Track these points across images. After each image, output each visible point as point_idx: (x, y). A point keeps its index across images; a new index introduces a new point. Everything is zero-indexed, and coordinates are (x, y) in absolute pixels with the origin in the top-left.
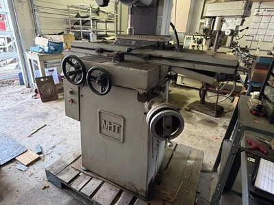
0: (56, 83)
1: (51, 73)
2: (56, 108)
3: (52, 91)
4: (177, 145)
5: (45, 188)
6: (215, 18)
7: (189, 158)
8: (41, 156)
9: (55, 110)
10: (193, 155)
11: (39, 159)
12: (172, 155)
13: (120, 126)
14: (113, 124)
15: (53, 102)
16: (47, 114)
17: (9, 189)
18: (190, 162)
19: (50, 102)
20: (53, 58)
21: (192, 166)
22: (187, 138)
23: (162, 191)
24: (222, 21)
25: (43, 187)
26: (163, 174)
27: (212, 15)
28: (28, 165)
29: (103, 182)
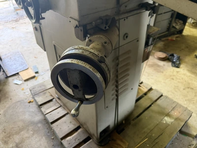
4: (162, 95)
5: (30, 102)
7: (168, 115)
8: (36, 75)
10: (175, 114)
11: (34, 77)
12: (150, 106)
17: (6, 96)
18: (167, 120)
21: (167, 125)
22: (182, 89)
23: (119, 142)
25: (29, 101)
26: (130, 123)
28: (25, 81)
29: (67, 114)
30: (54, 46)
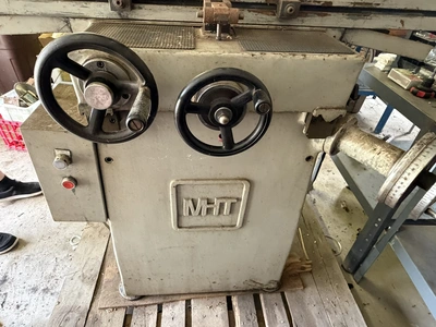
13: (239, 200)
14: (218, 202)
29: (188, 302)
30: (177, 187)
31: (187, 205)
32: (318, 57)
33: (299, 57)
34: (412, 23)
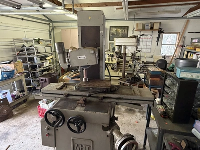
0: (10, 103)
1: (5, 95)
2: (15, 126)
3: (8, 111)
6: (121, 46)
9: (15, 128)
13: (90, 146)
14: (84, 147)
15: (10, 120)
16: (7, 134)
19: (7, 121)
20: (6, 83)
24: (126, 48)
27: (120, 45)
30: (73, 140)
31: (76, 146)
32: (99, 113)
33: (95, 113)
34: (129, 102)
